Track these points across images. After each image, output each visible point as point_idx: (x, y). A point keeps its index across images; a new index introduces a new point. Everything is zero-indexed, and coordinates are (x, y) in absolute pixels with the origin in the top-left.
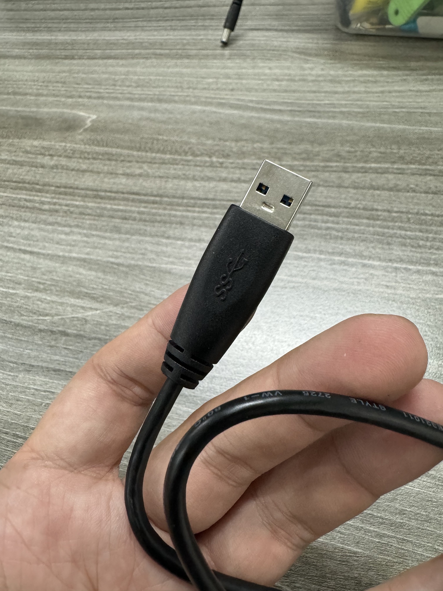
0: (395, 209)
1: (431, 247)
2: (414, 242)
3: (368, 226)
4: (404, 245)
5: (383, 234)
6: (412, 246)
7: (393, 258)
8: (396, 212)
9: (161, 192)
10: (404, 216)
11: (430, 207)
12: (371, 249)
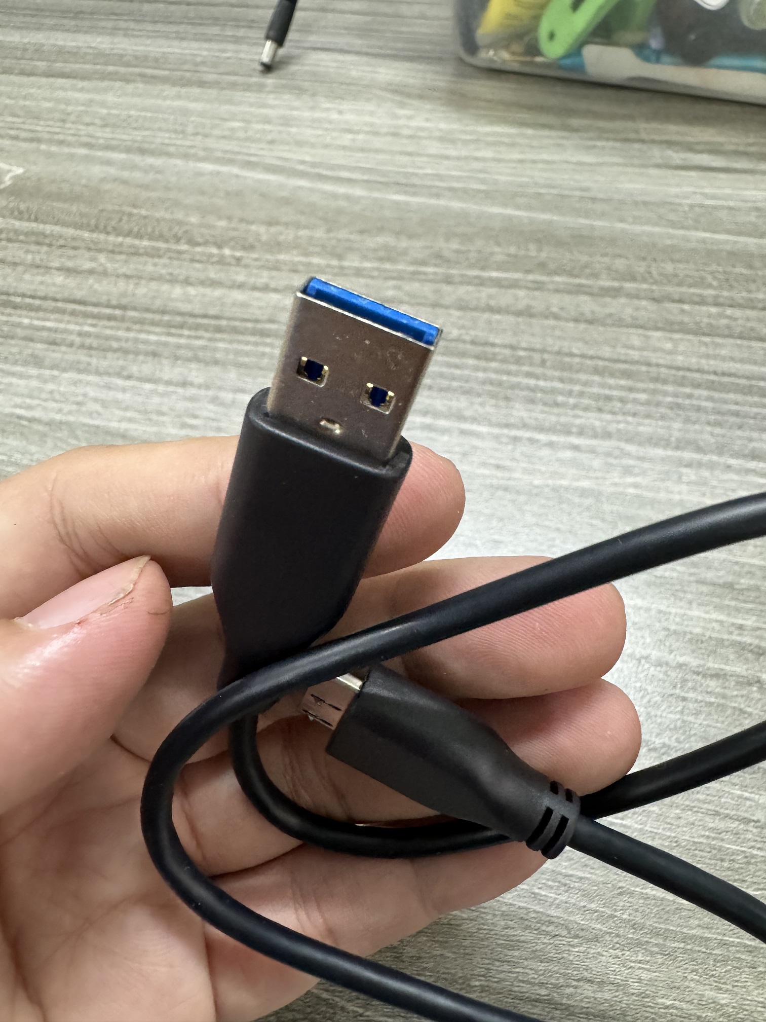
0: (524, 345)
1: (575, 407)
2: (549, 398)
3: (477, 369)
4: (532, 401)
5: (500, 384)
6: (545, 404)
7: (512, 420)
8: (525, 349)
9: (124, 301)
10: (537, 357)
11: (580, 344)
12: (477, 407)
